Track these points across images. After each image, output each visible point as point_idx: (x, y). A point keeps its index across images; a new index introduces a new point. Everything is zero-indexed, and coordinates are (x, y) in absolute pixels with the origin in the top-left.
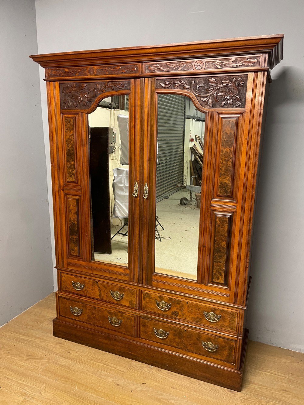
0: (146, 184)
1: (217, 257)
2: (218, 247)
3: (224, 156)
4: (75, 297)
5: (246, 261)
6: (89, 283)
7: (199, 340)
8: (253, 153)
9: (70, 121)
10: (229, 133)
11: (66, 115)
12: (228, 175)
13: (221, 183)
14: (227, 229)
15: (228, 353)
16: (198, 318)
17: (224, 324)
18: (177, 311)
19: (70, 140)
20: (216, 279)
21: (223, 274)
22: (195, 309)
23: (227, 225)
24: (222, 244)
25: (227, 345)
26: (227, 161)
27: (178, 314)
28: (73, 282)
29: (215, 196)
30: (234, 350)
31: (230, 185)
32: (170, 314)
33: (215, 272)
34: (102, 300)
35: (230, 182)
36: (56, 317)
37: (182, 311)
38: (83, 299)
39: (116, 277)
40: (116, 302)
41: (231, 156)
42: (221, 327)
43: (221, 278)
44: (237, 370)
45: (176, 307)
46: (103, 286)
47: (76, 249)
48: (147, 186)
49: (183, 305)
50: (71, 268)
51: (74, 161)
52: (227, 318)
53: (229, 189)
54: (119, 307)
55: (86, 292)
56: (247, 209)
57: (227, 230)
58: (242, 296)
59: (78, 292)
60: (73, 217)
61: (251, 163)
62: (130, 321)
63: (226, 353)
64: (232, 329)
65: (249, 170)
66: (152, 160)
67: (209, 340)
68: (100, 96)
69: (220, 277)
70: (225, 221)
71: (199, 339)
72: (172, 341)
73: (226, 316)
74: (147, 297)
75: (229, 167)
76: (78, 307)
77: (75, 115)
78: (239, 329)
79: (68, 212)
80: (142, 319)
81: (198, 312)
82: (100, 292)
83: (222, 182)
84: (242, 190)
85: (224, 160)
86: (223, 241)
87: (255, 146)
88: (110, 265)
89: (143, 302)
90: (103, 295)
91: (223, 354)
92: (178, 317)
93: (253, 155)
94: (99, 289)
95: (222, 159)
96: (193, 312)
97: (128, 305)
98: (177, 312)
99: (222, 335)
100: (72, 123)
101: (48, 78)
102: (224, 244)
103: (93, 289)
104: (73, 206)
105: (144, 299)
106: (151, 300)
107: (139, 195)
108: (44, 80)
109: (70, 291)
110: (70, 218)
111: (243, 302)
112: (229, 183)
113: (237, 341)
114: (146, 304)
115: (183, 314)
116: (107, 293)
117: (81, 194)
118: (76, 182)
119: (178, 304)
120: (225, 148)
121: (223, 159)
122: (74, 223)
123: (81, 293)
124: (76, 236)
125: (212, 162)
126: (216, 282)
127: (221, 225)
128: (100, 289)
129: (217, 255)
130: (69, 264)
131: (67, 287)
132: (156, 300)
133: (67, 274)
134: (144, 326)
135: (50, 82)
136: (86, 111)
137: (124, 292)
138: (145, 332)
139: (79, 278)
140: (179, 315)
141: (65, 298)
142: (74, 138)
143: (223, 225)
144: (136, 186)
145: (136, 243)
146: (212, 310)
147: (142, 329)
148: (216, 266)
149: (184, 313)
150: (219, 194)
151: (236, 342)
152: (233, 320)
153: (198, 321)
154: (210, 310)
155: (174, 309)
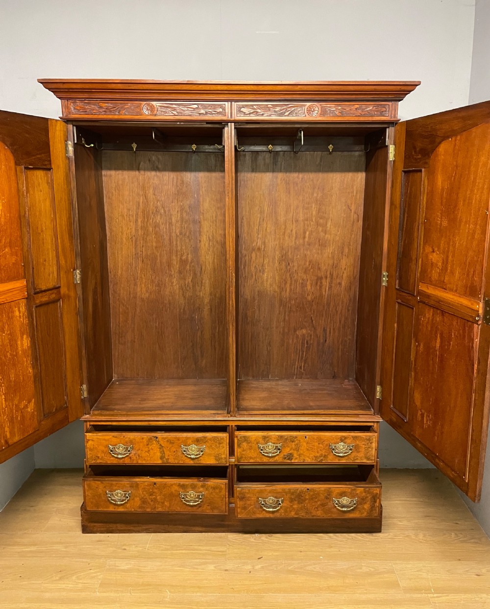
6: (141, 442)
7: (329, 499)
16: (321, 455)
18: (290, 452)
22: (317, 444)
25: (368, 495)
28: (111, 447)
32: (281, 460)
37: (298, 451)
42: (354, 460)
45: (289, 447)
46: (167, 441)
49: (300, 442)
55: (136, 457)
59: (121, 461)
64: (368, 458)
71: (329, 497)
72: (288, 510)
73: (360, 444)
74: (244, 442)
76: (122, 489)
81: (321, 447)
82: (163, 453)
89: (238, 451)
90: (169, 456)
91: (364, 508)
92: (293, 461)
94: (160, 448)
97: (213, 461)
98: (291, 454)
101: (67, 116)
103: (149, 451)
105: (239, 446)
106: (250, 445)
114: (244, 453)
115: (300, 455)
116: (175, 452)
119: (293, 442)
123: (127, 461)
131: (98, 457)
132: (258, 443)
139: (122, 437)
149: (302, 452)
152: (369, 448)
153: (322, 460)
154: (338, 440)
155: (286, 451)
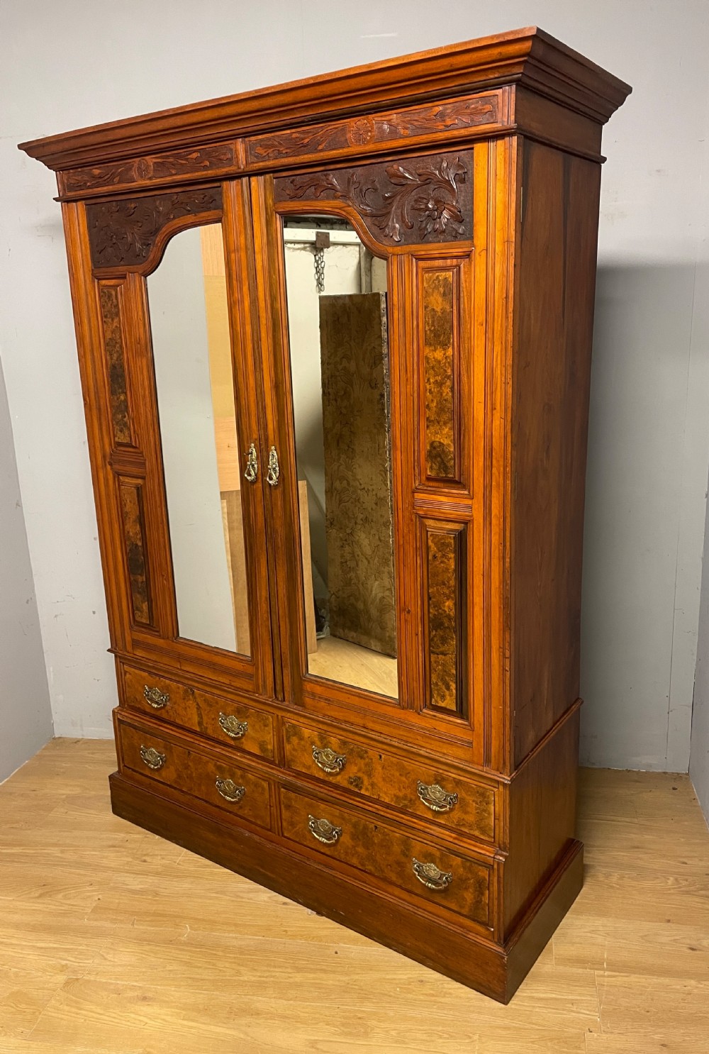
0: (273, 447)
1: (435, 639)
2: (436, 613)
3: (431, 372)
4: (151, 724)
5: (504, 654)
6: (177, 693)
7: (407, 856)
8: (499, 362)
9: (110, 296)
10: (438, 310)
11: (104, 282)
12: (445, 424)
13: (432, 444)
14: (453, 567)
15: (475, 898)
16: (405, 798)
17: (466, 817)
18: (360, 774)
19: (114, 342)
20: (439, 699)
21: (453, 686)
22: (398, 774)
23: (452, 555)
24: (444, 606)
25: (469, 876)
26: (440, 384)
27: (362, 783)
28: (146, 688)
29: (424, 478)
30: (487, 892)
31: (452, 449)
32: (345, 784)
33: (434, 680)
34: (203, 735)
35: (451, 441)
36: (117, 769)
37: (370, 776)
38: (166, 729)
39: (227, 682)
40: (232, 743)
41: (449, 372)
42: (459, 825)
43: (448, 697)
44: (498, 943)
45: (356, 765)
46: (205, 700)
47: (145, 606)
48: (275, 452)
49: (372, 762)
50: (139, 653)
51: (126, 393)
52: (471, 802)
53: (450, 459)
54: (238, 756)
55: (173, 714)
56: (496, 515)
57: (455, 570)
58: (501, 747)
59: (158, 713)
60: (133, 529)
61: (496, 389)
62: (260, 789)
63: (469, 896)
64: (483, 831)
65: (493, 409)
66: (281, 385)
67: (429, 858)
68: (164, 229)
69: (447, 693)
70: (448, 545)
71: (407, 853)
72: (350, 851)
73: (468, 798)
74: (294, 736)
75: (445, 400)
76: (156, 748)
77: (121, 281)
78: (502, 834)
79: (123, 517)
80: (282, 789)
81: (404, 782)
82: (200, 716)
83: (433, 442)
84: (481, 464)
85: (434, 383)
86: (448, 599)
87: (502, 343)
88: (215, 650)
89: (288, 747)
90: (207, 723)
91: (464, 899)
92: (363, 792)
93: (499, 366)
94: (197, 708)
95: (429, 380)
96: (395, 782)
97: (256, 751)
98: (359, 778)
99: (458, 849)
100: (114, 300)
101: (63, 195)
102: (449, 607)
103: (186, 708)
104: (130, 502)
105: (288, 740)
106: (302, 743)
107: (260, 477)
108: (54, 199)
109: (142, 708)
110: (128, 532)
111: (504, 763)
112: (449, 445)
113: (493, 866)
114: (294, 753)
115: (373, 785)
116: (213, 720)
117: (144, 475)
118: (134, 444)
119: (362, 758)
120: (433, 351)
121: (432, 380)
122: (137, 545)
123: (165, 716)
124: (141, 575)
125: (408, 390)
126: (439, 705)
127: (439, 555)
128: (199, 708)
129: (435, 636)
130: (136, 644)
131: (136, 699)
132: (313, 743)
133: (135, 667)
134: (288, 807)
135: (69, 204)
136: (141, 268)
137: (247, 717)
138: (292, 824)
139: (158, 678)
140: (364, 787)
141: (130, 725)
142: (121, 337)
143: (444, 556)
144: (252, 453)
145: (263, 599)
146: (436, 780)
147: (285, 814)
148: (435, 665)
149: (375, 781)
150: (429, 473)
151: (491, 871)
152: (485, 811)
153: (406, 806)
154: (432, 779)
155: (353, 770)
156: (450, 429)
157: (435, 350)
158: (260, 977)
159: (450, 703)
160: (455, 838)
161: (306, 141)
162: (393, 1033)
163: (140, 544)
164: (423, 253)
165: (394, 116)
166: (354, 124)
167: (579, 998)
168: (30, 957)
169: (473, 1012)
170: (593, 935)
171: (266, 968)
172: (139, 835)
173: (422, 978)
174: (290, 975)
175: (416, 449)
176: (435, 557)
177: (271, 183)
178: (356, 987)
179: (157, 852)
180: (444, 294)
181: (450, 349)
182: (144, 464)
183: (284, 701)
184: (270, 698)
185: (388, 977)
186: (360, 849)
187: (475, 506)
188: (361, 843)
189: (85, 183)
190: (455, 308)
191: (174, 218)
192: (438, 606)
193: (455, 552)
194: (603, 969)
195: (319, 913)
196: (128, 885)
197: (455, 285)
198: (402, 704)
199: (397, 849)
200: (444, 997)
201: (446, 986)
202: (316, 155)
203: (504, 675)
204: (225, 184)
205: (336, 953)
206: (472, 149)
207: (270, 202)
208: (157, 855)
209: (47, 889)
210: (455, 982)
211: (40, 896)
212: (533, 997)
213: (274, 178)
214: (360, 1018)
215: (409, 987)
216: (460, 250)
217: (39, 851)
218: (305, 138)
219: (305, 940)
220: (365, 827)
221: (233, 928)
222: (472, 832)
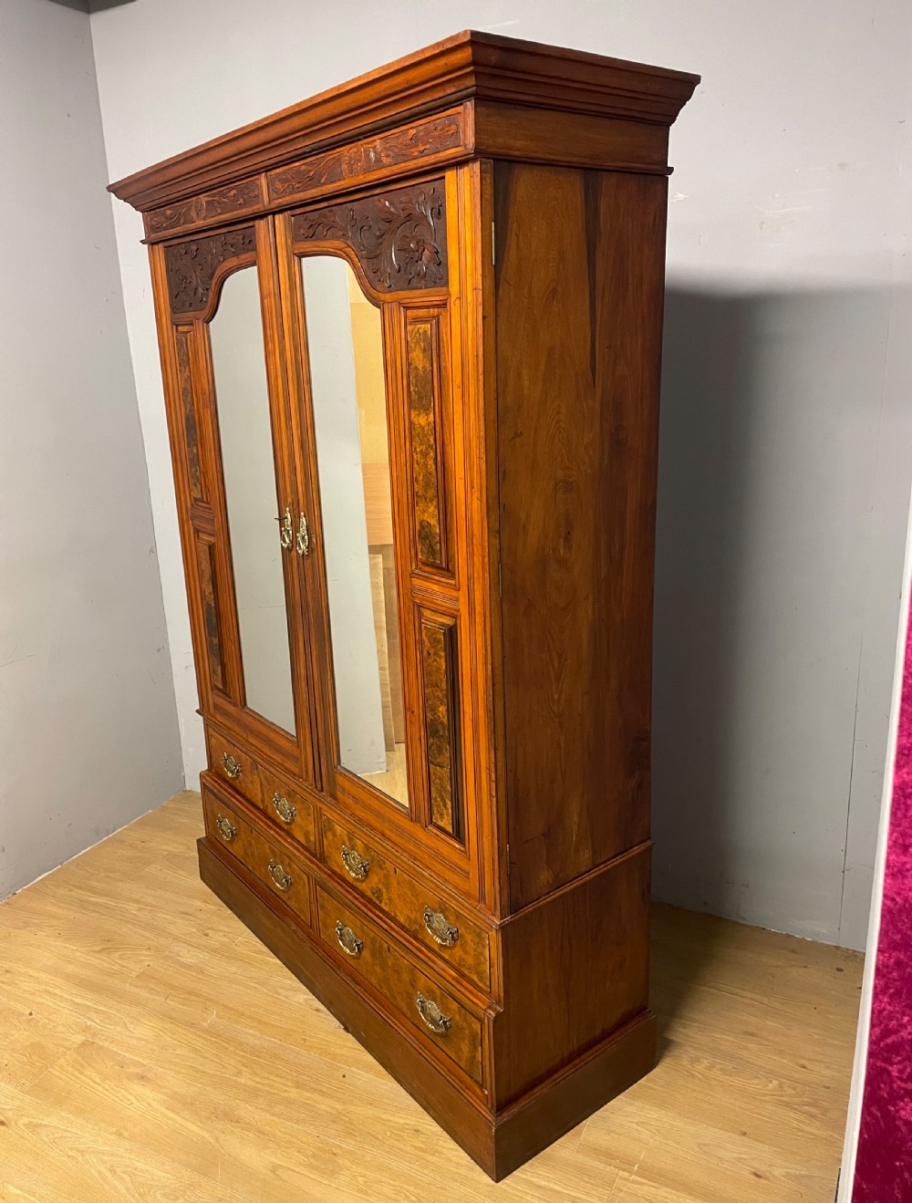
0: (303, 513)
1: (433, 748)
2: (432, 718)
3: (418, 440)
4: (227, 793)
5: (491, 776)
6: (246, 765)
7: (413, 987)
8: (474, 432)
9: (182, 343)
10: (420, 368)
11: (179, 328)
12: (431, 500)
13: (422, 523)
14: (444, 667)
15: (470, 1052)
16: (416, 921)
17: (466, 957)
18: (380, 886)
19: (188, 391)
20: (438, 816)
21: (449, 804)
22: (409, 893)
23: (443, 654)
24: (438, 712)
26: (425, 455)
27: (382, 896)
29: (419, 561)
30: (480, 1048)
31: (438, 531)
32: (368, 893)
33: (433, 794)
34: (264, 814)
35: (437, 522)
36: (204, 834)
37: (388, 889)
38: (238, 801)
39: (280, 761)
40: (285, 827)
41: (432, 441)
42: (460, 964)
43: (445, 816)
44: (490, 1110)
45: (376, 874)
47: (219, 670)
48: (305, 519)
49: (389, 875)
50: (221, 719)
51: (197, 446)
52: (469, 941)
53: (437, 542)
54: (287, 841)
55: (245, 785)
56: (479, 612)
57: (447, 672)
58: (492, 884)
59: (234, 783)
60: (208, 589)
61: (473, 464)
62: (302, 883)
63: (465, 1048)
64: (480, 976)
65: (472, 487)
67: (431, 995)
68: (216, 273)
69: (444, 811)
70: (439, 641)
71: (413, 984)
72: (369, 967)
73: (467, 935)
74: (329, 831)
75: (430, 474)
76: (229, 820)
77: (191, 327)
78: (496, 985)
79: (201, 575)
80: (319, 887)
81: (414, 904)
82: (262, 792)
83: (423, 521)
84: (464, 550)
85: (419, 453)
86: (441, 704)
87: (475, 410)
89: (326, 843)
91: (461, 1049)
92: (382, 906)
93: (474, 437)
94: (260, 785)
95: (415, 449)
96: (407, 902)
97: (302, 840)
98: (380, 890)
99: (456, 992)
100: (185, 349)
101: (148, 237)
102: (442, 713)
103: (253, 782)
104: (205, 560)
105: (325, 834)
106: (336, 840)
107: (295, 545)
108: (142, 241)
110: (205, 591)
111: (495, 905)
112: (435, 526)
113: (484, 1020)
114: (329, 849)
115: (390, 899)
117: (214, 533)
118: (205, 499)
119: (381, 868)
120: (417, 415)
121: (418, 450)
122: (211, 605)
123: (238, 787)
125: (402, 458)
126: (439, 823)
127: (432, 651)
128: (262, 784)
129: (432, 744)
130: (217, 709)
132: (344, 843)
133: (217, 732)
134: (323, 908)
135: (154, 246)
136: (204, 315)
137: (295, 802)
138: (326, 926)
139: (232, 747)
140: (383, 901)
141: (212, 791)
142: (191, 387)
143: (435, 653)
144: (287, 518)
146: (440, 908)
147: (321, 914)
148: (434, 777)
149: (392, 896)
150: (421, 557)
151: (483, 1025)
152: (482, 954)
153: (417, 931)
154: (437, 906)
155: (374, 879)
156: (435, 507)
157: (419, 415)
158: (258, 1083)
159: (447, 823)
160: (454, 978)
161: (311, 174)
162: (361, 1180)
163: (213, 605)
164: (408, 301)
165: (377, 142)
166: (347, 152)
167: (584, 1197)
168: (64, 1011)
169: (456, 1181)
170: (639, 1128)
171: (267, 1076)
172: (215, 905)
173: (420, 1128)
174: (287, 1089)
175: (411, 527)
176: (429, 654)
177: (290, 220)
178: (347, 1119)
179: (222, 928)
180: (424, 351)
181: (432, 415)
182: (213, 520)
183: (322, 791)
184: (311, 785)
185: (384, 1117)
186: (378, 969)
187: (461, 599)
188: (377, 962)
189: (162, 225)
190: (435, 366)
191: (224, 260)
192: (434, 710)
193: (445, 651)
194: (631, 1173)
195: (346, 1029)
196: (180, 956)
197: (434, 339)
198: (412, 815)
199: (406, 977)
200: (433, 1155)
201: (441, 1143)
202: (320, 189)
203: (491, 800)
204: (257, 222)
205: (344, 1076)
206: (444, 177)
207: (289, 241)
208: (220, 931)
209: (110, 944)
210: (453, 1142)
211: (99, 952)
212: (531, 1182)
213: (293, 216)
214: (335, 1154)
215: (402, 1134)
216: (437, 298)
217: (119, 905)
218: (310, 171)
219: (320, 1054)
220: (381, 946)
221: (256, 1024)
222: (471, 975)
